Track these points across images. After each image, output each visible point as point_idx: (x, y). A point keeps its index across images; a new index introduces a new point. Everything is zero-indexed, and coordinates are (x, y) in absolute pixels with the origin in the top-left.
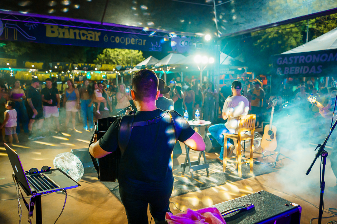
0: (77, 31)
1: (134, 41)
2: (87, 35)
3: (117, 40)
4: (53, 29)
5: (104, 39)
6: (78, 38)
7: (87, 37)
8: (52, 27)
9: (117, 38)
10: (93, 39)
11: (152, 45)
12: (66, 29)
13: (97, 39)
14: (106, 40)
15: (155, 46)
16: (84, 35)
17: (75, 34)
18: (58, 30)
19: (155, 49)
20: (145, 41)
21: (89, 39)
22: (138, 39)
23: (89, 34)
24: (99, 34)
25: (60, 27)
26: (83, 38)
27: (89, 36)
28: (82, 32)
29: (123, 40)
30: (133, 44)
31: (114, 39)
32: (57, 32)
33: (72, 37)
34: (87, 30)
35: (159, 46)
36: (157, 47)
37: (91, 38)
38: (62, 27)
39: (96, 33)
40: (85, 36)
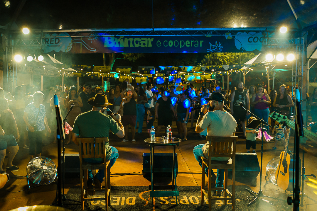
0: (131, 40)
1: (189, 43)
2: (140, 42)
3: (171, 44)
4: (110, 40)
5: (157, 44)
6: (132, 46)
7: (140, 44)
8: (109, 38)
9: (171, 42)
10: (146, 46)
11: (211, 45)
12: (121, 38)
13: (150, 45)
14: (158, 45)
15: (214, 46)
16: (137, 42)
17: (129, 42)
18: (114, 40)
19: (214, 49)
20: (201, 42)
21: (142, 46)
22: (193, 41)
23: (142, 41)
24: (152, 40)
25: (116, 37)
26: (137, 45)
27: (142, 42)
28: (135, 40)
29: (176, 44)
30: (189, 46)
31: (167, 43)
32: (113, 43)
33: (127, 45)
34: (140, 37)
35: (220, 46)
36: (216, 47)
37: (144, 44)
38: (118, 38)
39: (149, 39)
40: (139, 43)
